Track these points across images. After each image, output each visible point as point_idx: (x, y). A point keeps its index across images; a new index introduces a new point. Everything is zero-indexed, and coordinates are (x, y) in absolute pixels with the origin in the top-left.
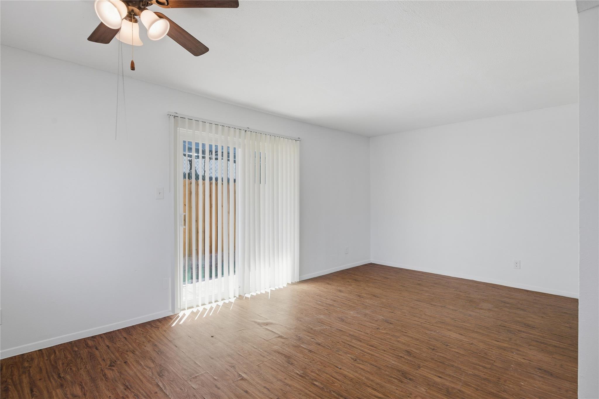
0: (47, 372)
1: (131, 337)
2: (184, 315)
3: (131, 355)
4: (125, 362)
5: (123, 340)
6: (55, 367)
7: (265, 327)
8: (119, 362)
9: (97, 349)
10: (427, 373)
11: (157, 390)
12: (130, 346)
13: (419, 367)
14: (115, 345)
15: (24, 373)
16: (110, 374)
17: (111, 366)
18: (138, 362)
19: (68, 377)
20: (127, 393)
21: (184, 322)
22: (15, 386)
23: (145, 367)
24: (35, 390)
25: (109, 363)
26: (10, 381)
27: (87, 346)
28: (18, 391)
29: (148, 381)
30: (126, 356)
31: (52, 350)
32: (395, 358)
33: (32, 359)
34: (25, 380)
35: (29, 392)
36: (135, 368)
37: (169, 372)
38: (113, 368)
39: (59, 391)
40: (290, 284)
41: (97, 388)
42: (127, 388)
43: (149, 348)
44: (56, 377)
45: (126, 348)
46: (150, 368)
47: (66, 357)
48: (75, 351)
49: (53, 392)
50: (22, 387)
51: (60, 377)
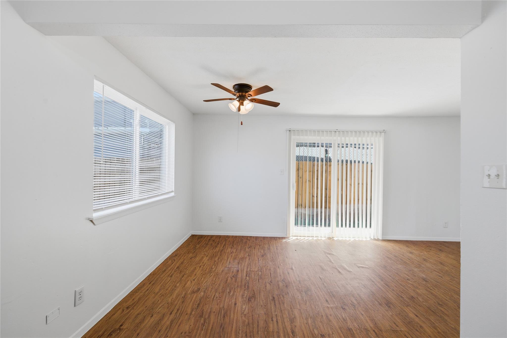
0: (230, 243)
1: (263, 240)
2: (292, 238)
3: (258, 246)
4: (255, 248)
5: (260, 240)
6: (233, 242)
7: (327, 255)
8: (252, 247)
9: (249, 241)
10: (410, 310)
11: (257, 260)
12: (261, 243)
13: (408, 306)
14: (256, 241)
15: (225, 241)
16: (247, 249)
17: (249, 247)
18: (258, 249)
19: (235, 246)
20: (247, 257)
21: (289, 241)
22: (221, 243)
23: (259, 252)
24: (225, 246)
25: (249, 246)
26: (220, 242)
27: (247, 239)
28: (220, 245)
29: (257, 256)
30: (256, 246)
31: (236, 237)
32: (395, 296)
33: (229, 238)
34: (224, 243)
35: (223, 246)
36: (256, 250)
37: (266, 256)
38: (249, 248)
39: (230, 249)
40: (372, 239)
41: (240, 252)
42: (249, 255)
43: (266, 246)
44: (232, 245)
45: (259, 243)
46: (261, 252)
47: (238, 240)
48: (242, 239)
49: (228, 249)
50: (222, 244)
51: (233, 245)
